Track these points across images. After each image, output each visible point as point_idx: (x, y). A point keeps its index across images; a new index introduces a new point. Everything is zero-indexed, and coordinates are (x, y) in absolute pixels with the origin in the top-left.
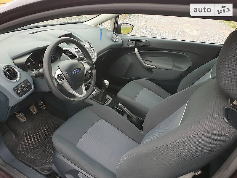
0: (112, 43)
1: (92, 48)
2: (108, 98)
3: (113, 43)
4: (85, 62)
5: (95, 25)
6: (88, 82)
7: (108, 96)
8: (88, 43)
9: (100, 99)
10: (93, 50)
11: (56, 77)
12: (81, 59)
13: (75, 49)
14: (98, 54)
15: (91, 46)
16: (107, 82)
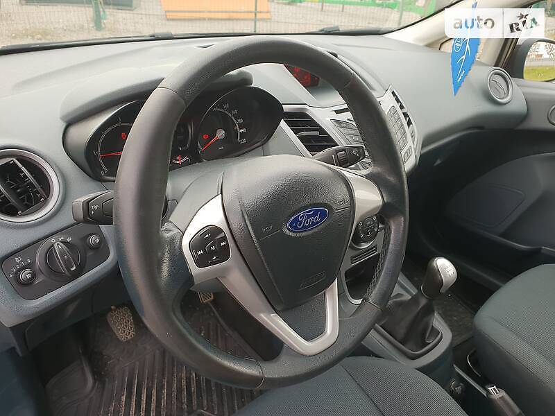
0: (485, 108)
1: (406, 115)
2: (435, 332)
3: (487, 108)
4: (365, 172)
5: (426, 43)
6: (365, 246)
7: (438, 322)
8: (393, 93)
9: (401, 332)
10: (409, 123)
11: (186, 242)
12: (349, 159)
13: (338, 112)
14: (427, 141)
15: (402, 107)
16: (445, 267)
